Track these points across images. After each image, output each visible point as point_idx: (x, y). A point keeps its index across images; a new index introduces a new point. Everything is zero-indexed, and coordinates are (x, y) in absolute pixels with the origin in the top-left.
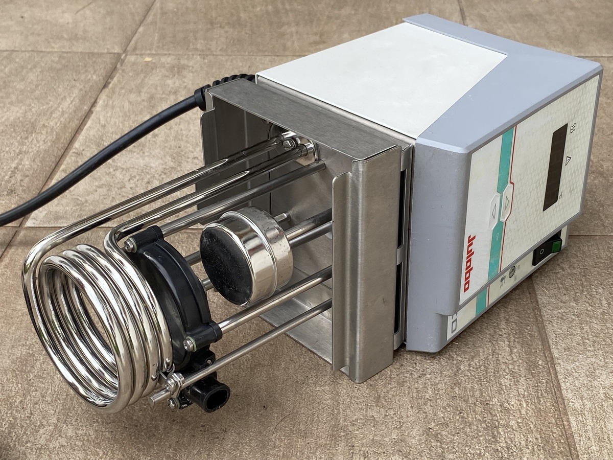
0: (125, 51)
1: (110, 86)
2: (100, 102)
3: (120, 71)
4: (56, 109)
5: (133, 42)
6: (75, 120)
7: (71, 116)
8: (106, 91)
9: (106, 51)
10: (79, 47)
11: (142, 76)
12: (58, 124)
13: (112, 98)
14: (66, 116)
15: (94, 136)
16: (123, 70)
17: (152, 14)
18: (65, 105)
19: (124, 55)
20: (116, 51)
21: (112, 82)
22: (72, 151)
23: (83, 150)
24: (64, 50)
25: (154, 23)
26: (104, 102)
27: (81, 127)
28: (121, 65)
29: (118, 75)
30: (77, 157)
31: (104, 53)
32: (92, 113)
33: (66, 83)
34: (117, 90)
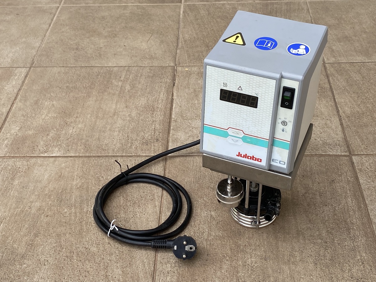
0: (176, 65)
1: (176, 84)
2: (175, 94)
3: (177, 76)
4: (159, 98)
5: (177, 59)
6: (168, 104)
7: (166, 102)
8: (175, 87)
9: (167, 65)
10: (156, 63)
11: (187, 78)
12: (163, 106)
13: (179, 91)
14: (164, 102)
15: (178, 112)
16: (178, 76)
17: (180, 41)
18: (162, 96)
19: (176, 67)
20: (172, 65)
21: (176, 83)
22: (172, 120)
23: (177, 119)
24: (150, 65)
25: (182, 47)
26: (176, 93)
27: (172, 107)
28: (177, 73)
29: (177, 79)
30: (175, 123)
31: (167, 66)
32: (173, 100)
33: (158, 84)
34: (179, 87)
